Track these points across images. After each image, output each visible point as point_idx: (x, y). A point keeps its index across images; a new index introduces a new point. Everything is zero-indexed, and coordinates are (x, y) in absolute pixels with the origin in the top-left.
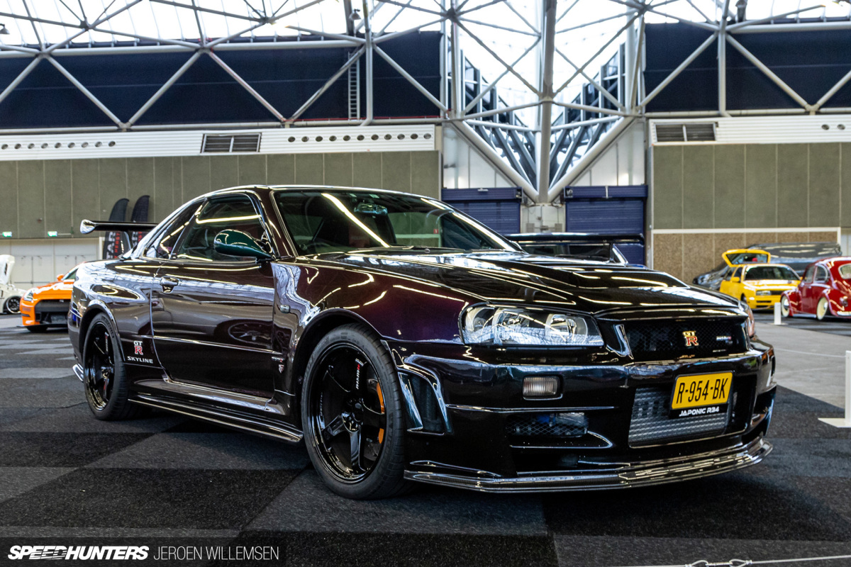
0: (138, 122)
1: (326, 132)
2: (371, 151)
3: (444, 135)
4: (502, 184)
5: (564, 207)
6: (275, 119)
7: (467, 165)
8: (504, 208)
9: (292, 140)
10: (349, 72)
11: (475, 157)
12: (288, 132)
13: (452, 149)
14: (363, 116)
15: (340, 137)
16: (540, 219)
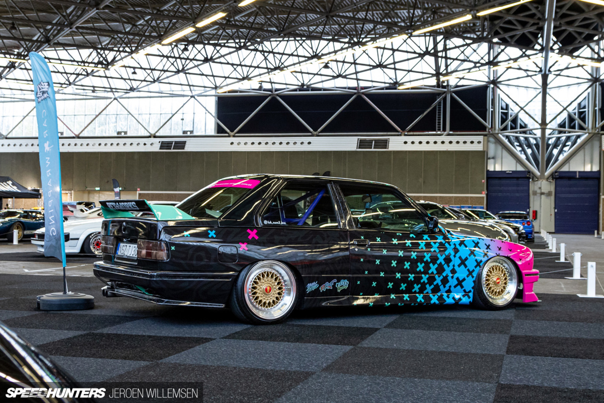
0: (322, 131)
1: (424, 139)
2: (449, 150)
3: (488, 141)
4: (520, 168)
5: (554, 182)
6: (396, 131)
7: (501, 158)
8: (520, 181)
9: (406, 143)
10: (437, 107)
11: (505, 153)
12: (403, 138)
13: (492, 149)
14: (444, 130)
15: (432, 142)
16: (540, 188)
